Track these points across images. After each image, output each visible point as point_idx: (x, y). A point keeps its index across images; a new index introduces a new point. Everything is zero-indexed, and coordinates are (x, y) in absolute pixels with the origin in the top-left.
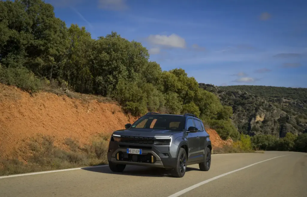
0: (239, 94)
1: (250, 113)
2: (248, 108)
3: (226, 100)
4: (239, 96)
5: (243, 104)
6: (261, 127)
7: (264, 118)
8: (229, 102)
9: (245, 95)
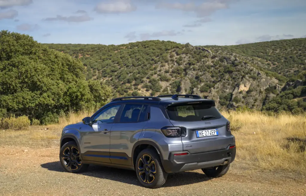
0: (231, 61)
1: (236, 81)
2: (234, 76)
3: (218, 66)
4: (231, 62)
5: (230, 72)
6: (243, 97)
7: (249, 88)
8: (219, 69)
9: (236, 62)
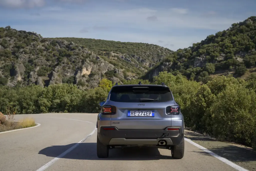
0: (64, 45)
1: (76, 65)
2: (73, 60)
3: (50, 50)
4: (65, 46)
5: (68, 56)
6: (87, 81)
7: (91, 72)
8: (53, 53)
9: (71, 46)
